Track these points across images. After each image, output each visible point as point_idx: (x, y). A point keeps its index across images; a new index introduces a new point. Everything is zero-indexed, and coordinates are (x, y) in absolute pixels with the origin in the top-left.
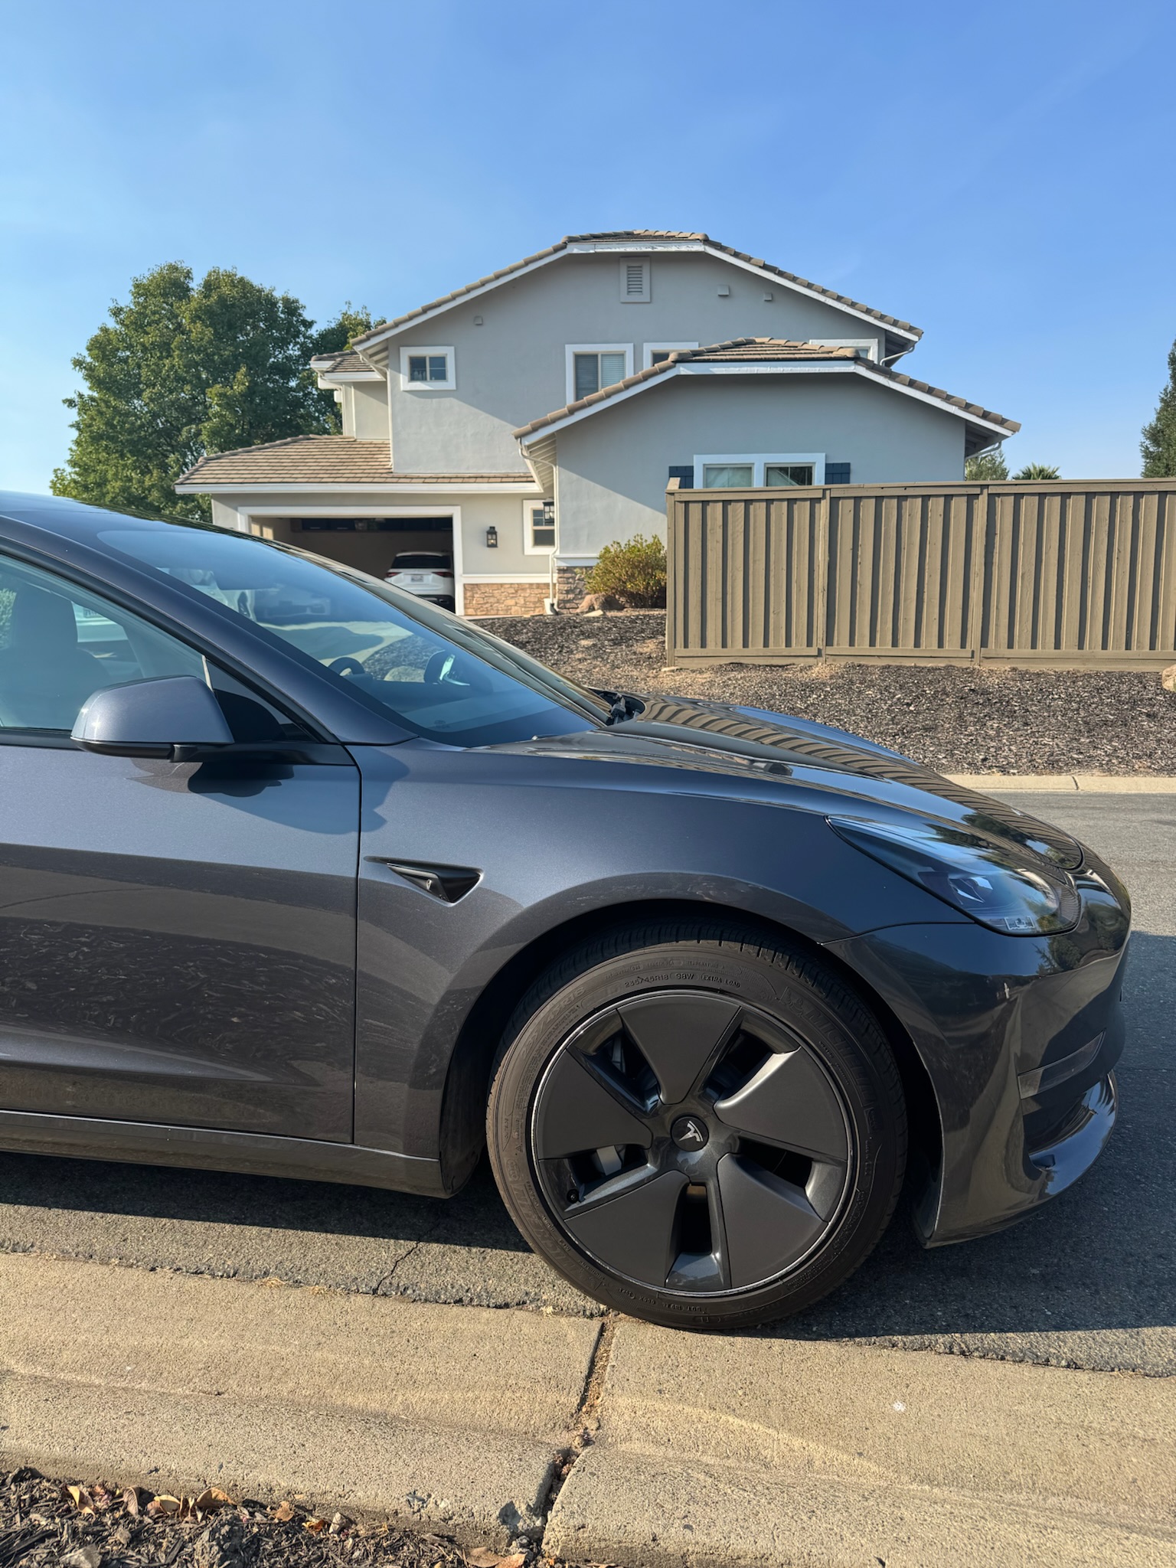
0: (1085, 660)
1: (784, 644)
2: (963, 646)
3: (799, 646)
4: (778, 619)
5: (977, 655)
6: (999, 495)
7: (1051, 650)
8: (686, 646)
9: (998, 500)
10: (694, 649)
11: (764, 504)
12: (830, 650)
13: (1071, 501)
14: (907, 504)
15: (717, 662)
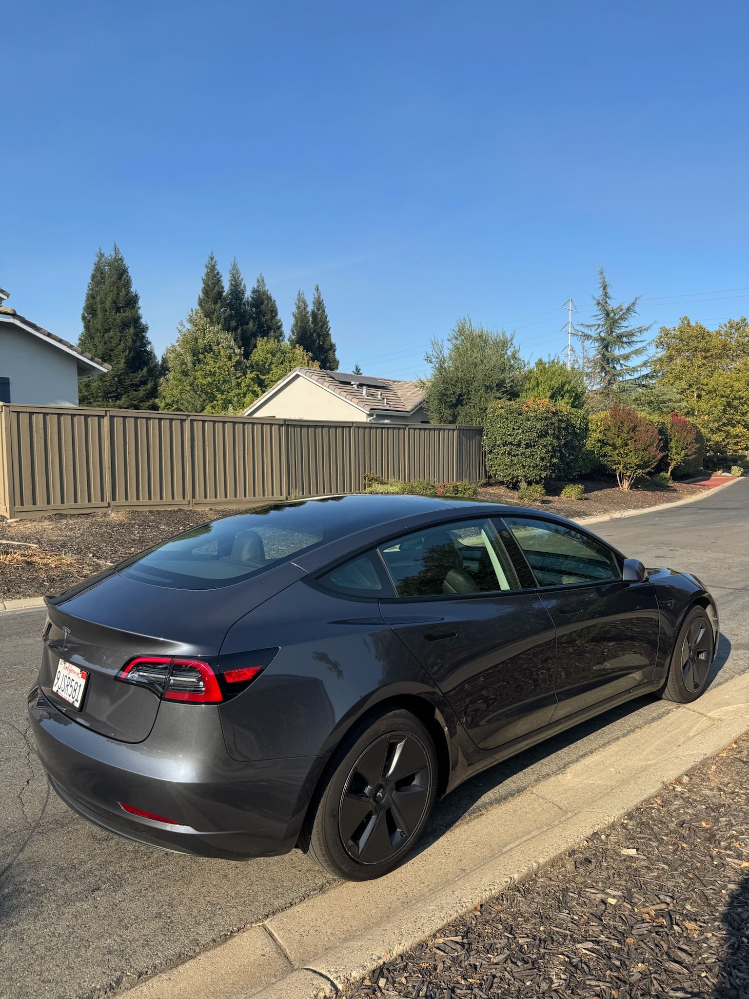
0: (238, 503)
1: (87, 500)
2: (184, 498)
3: (96, 501)
4: (82, 486)
5: (191, 502)
6: (195, 420)
7: (223, 498)
8: (22, 504)
9: (195, 423)
10: (28, 506)
11: (70, 416)
12: (113, 503)
13: (227, 425)
14: (151, 422)
15: (47, 514)
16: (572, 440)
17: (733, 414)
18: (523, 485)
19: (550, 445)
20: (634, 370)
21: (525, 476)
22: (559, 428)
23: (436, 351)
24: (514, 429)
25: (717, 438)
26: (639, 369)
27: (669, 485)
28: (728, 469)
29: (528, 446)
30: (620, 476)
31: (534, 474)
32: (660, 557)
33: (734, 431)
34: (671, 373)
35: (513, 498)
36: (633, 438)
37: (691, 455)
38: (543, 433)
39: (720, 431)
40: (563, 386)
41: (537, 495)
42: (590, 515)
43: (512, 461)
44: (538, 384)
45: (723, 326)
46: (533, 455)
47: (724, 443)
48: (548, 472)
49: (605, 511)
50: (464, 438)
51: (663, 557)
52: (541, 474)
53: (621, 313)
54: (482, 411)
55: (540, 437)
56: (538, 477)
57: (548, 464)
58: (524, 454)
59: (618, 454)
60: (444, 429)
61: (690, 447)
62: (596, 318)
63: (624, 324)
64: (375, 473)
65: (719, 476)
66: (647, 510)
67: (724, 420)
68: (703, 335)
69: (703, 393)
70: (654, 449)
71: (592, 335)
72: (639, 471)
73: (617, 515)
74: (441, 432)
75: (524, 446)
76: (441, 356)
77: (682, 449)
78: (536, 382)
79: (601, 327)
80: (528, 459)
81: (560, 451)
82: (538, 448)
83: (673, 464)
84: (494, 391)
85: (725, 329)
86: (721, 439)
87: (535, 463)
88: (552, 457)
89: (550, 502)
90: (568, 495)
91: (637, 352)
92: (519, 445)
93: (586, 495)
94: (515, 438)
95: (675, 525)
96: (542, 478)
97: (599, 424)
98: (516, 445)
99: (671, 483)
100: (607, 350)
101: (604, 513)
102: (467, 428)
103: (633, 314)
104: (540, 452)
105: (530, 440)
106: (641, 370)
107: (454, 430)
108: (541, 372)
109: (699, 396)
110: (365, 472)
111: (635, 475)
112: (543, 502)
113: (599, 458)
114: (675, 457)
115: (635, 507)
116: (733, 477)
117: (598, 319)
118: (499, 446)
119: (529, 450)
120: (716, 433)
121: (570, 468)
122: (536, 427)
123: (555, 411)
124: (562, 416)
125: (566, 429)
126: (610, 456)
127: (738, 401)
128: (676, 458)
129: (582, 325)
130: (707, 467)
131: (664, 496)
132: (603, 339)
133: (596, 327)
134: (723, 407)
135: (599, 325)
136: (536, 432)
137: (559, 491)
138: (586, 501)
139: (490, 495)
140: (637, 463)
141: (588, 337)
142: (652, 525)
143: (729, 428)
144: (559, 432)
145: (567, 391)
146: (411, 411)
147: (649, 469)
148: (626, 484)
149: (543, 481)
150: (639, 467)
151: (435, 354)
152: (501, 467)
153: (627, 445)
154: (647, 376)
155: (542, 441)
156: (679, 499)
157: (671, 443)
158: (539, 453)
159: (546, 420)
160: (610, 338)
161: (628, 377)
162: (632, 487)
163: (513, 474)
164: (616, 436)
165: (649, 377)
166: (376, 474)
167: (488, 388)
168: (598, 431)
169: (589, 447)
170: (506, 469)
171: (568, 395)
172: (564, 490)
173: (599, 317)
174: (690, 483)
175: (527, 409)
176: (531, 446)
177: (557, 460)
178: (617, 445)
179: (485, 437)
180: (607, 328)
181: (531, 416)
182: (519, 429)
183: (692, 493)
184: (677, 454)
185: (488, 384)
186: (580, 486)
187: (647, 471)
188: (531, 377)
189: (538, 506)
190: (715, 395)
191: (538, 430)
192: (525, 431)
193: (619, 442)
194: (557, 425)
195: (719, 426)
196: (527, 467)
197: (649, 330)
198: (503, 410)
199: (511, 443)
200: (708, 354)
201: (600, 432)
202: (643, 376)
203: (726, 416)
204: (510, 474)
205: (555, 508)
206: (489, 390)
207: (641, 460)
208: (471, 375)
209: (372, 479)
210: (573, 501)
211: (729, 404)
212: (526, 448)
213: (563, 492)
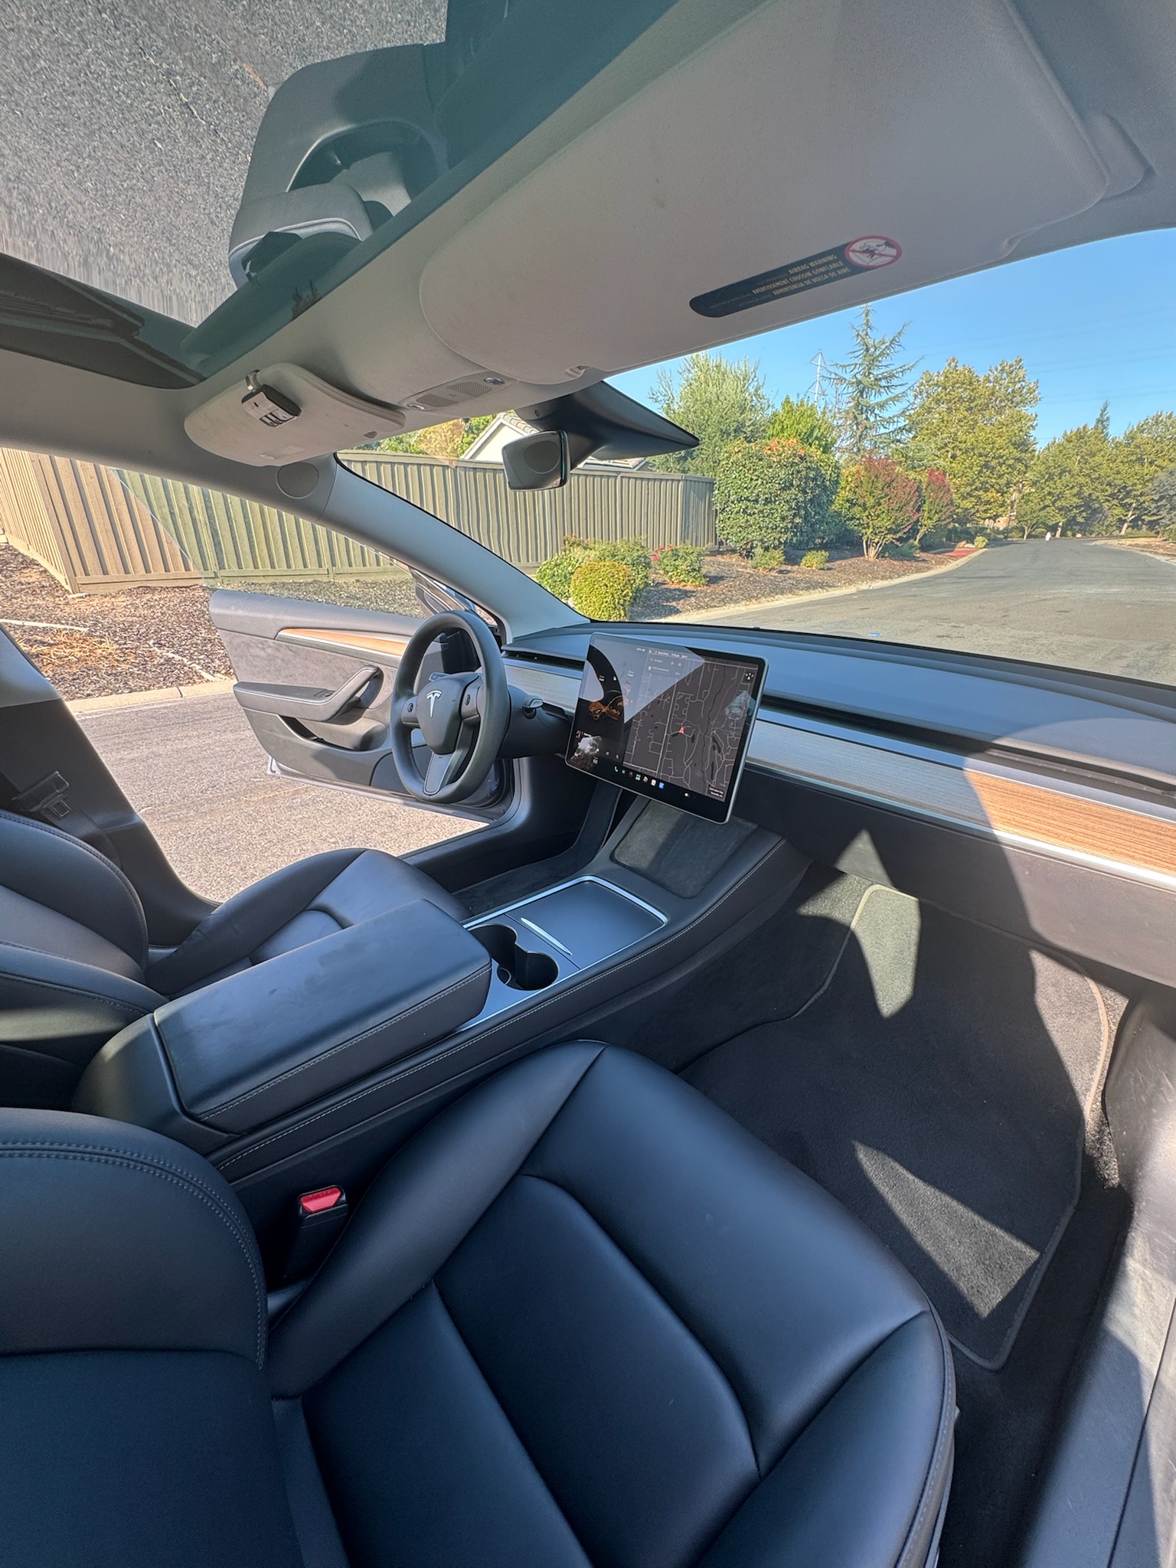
1: (183, 569)
2: (320, 568)
3: (196, 571)
5: (330, 571)
10: (96, 576)
15: (125, 587)
16: (819, 495)
17: (989, 477)
18: (759, 551)
19: (794, 499)
20: (890, 421)
21: (762, 540)
22: (807, 478)
23: (663, 387)
24: (752, 479)
25: (967, 504)
26: (895, 419)
27: (915, 555)
28: (971, 540)
29: (767, 501)
30: (867, 542)
31: (772, 538)
32: (943, 636)
33: (985, 497)
34: (927, 429)
35: (746, 568)
36: (888, 495)
37: (945, 520)
38: (787, 484)
39: (971, 496)
40: (812, 431)
41: (774, 563)
42: (834, 587)
43: (747, 521)
44: (782, 430)
45: (994, 370)
46: (773, 514)
47: (973, 511)
48: (789, 535)
49: (850, 582)
50: (692, 493)
51: (948, 637)
52: (780, 537)
53: (883, 347)
54: (716, 464)
55: (783, 489)
56: (777, 542)
57: (789, 526)
58: (761, 512)
59: (867, 516)
60: (667, 480)
61: (944, 510)
62: (853, 355)
63: (885, 361)
64: (577, 536)
65: (963, 547)
66: (897, 581)
67: (978, 484)
68: (970, 382)
69: (958, 453)
70: (910, 509)
71: (847, 378)
72: (889, 536)
73: (864, 586)
74: (663, 483)
75: (763, 502)
76: (669, 392)
77: (936, 512)
78: (780, 427)
79: (858, 366)
80: (767, 519)
81: (805, 508)
82: (779, 504)
83: (923, 530)
84: (731, 437)
85: (996, 373)
86: (971, 506)
87: (775, 523)
88: (795, 515)
89: (789, 572)
90: (809, 565)
91: (895, 399)
92: (757, 501)
93: (828, 565)
94: (752, 492)
95: (939, 595)
96: (780, 543)
97: (850, 479)
98: (753, 501)
99: (918, 554)
100: (862, 396)
101: (850, 585)
102: (696, 479)
103: (898, 348)
104: (782, 508)
105: (771, 494)
106: (898, 421)
107: (679, 481)
108: (788, 413)
109: (954, 457)
110: (564, 535)
111: (884, 542)
112: (781, 572)
113: (845, 521)
114: (926, 523)
115: (883, 578)
116: (977, 549)
117: (855, 357)
118: (733, 502)
119: (769, 506)
120: (967, 498)
121: (814, 531)
122: (779, 476)
123: (803, 455)
124: (811, 462)
125: (814, 479)
126: (858, 519)
127: (997, 461)
128: (927, 525)
129: (837, 365)
130: (949, 539)
131: (912, 566)
132: (859, 382)
133: (853, 367)
134: (979, 469)
135: (856, 365)
136: (779, 484)
137: (799, 560)
138: (828, 571)
139: (719, 565)
140: (888, 527)
141: (842, 380)
142: (911, 596)
143: (981, 492)
144: (805, 483)
145: (817, 438)
146: (634, 468)
147: (900, 534)
148: (872, 552)
149: (782, 547)
150: (890, 531)
151: (662, 389)
152: (734, 530)
153: (879, 504)
154: (901, 429)
155: (785, 495)
156: (929, 569)
157: (924, 505)
158: (780, 511)
159: (792, 466)
160: (866, 381)
161: (882, 430)
162: (880, 555)
163: (748, 538)
164: (868, 494)
165: (906, 430)
166: (580, 537)
167: (725, 433)
168: (848, 489)
169: (835, 507)
170: (740, 532)
171: (817, 442)
172: (805, 558)
173: (857, 354)
174: (939, 553)
175: (769, 452)
176: (771, 502)
177: (800, 521)
178: (868, 505)
179: (716, 492)
180: (864, 368)
181: (774, 462)
182: (757, 480)
183: (941, 563)
184: (930, 518)
185: (724, 428)
186: (823, 552)
187: (898, 537)
188: (775, 421)
189: (775, 577)
190: (972, 454)
191: (781, 480)
192: (765, 482)
193: (871, 501)
194: (804, 473)
195: (972, 490)
196: (765, 529)
197: (913, 369)
198: (740, 455)
199: (747, 499)
200: (972, 405)
201: (850, 490)
202: (900, 428)
203: (981, 479)
204: (744, 538)
205: (794, 578)
206: (725, 436)
207: (894, 523)
208: (704, 417)
209: (574, 543)
210: (814, 571)
211: (986, 465)
212: (764, 505)
213: (803, 561)
